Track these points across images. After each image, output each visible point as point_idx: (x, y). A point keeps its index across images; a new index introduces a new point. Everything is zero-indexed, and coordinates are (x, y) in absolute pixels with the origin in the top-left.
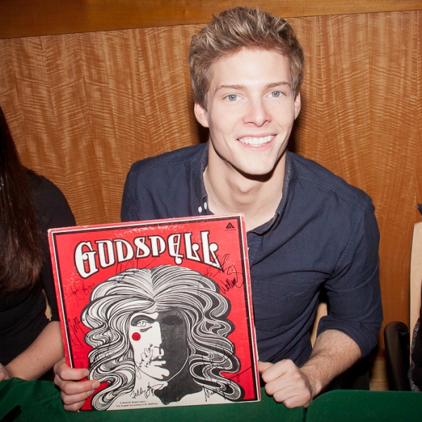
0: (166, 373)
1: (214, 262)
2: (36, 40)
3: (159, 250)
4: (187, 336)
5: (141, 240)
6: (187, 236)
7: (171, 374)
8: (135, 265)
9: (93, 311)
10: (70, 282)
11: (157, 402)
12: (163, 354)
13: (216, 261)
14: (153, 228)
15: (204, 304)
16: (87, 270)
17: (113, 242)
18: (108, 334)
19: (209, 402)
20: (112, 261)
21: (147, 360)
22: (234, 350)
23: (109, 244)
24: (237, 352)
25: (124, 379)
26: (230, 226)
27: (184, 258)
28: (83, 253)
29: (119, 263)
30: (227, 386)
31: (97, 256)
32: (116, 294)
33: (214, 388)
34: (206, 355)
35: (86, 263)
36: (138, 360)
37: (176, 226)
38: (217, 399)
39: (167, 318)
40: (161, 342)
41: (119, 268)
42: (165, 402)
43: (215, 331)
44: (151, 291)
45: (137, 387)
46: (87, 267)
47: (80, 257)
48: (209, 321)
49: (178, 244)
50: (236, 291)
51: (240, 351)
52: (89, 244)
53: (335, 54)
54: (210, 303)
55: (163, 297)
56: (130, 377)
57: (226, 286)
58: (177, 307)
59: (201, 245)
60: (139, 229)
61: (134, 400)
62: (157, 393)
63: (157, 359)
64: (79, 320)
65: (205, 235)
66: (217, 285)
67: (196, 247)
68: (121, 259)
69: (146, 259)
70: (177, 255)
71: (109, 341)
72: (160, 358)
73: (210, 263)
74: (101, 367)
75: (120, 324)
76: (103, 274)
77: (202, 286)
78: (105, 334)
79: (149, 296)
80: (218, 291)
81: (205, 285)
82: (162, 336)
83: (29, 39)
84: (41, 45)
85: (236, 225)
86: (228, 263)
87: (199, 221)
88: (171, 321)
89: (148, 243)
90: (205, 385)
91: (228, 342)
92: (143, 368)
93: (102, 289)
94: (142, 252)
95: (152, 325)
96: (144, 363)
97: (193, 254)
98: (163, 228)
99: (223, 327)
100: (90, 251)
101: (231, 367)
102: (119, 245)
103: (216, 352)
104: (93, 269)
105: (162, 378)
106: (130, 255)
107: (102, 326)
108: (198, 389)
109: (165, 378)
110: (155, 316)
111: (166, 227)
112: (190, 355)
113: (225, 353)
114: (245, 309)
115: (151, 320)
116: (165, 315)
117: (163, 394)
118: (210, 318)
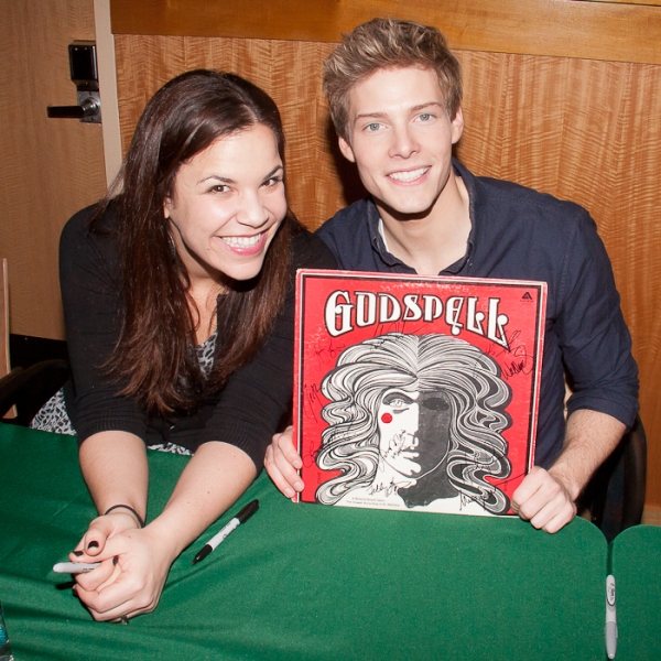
0: (417, 468)
1: (501, 338)
2: (265, 43)
3: (434, 314)
4: (450, 426)
5: (413, 299)
6: (472, 302)
7: (423, 471)
8: (401, 330)
9: (338, 379)
10: (315, 339)
11: (399, 504)
12: (417, 444)
13: (503, 337)
14: (430, 286)
15: (479, 389)
16: (339, 326)
17: (377, 296)
18: (352, 410)
19: (464, 512)
20: (371, 320)
21: (395, 449)
22: (507, 450)
23: (372, 298)
24: (510, 453)
25: (362, 470)
26: (527, 296)
27: (464, 328)
28: (337, 305)
29: (380, 323)
30: (490, 494)
31: (354, 312)
32: (370, 362)
33: (474, 495)
34: (471, 452)
35: (339, 318)
36: (384, 447)
37: (459, 287)
38: (475, 510)
39: (429, 400)
40: (416, 429)
41: (379, 330)
42: (409, 504)
43: (487, 424)
44: (416, 363)
45: (377, 481)
46: (339, 324)
47: (332, 309)
48: (482, 412)
49: (458, 310)
50: (521, 379)
51: (514, 452)
52: (346, 294)
53: (642, 114)
54: (486, 388)
55: (431, 373)
56: (370, 467)
57: (510, 370)
58: (444, 389)
59: (487, 315)
60: (413, 285)
61: (371, 497)
62: (402, 492)
63: (408, 450)
64: (318, 388)
65: (494, 303)
66: (499, 367)
67: (480, 317)
68: (384, 318)
69: (415, 324)
70: (455, 324)
71: (352, 419)
72: (412, 448)
73: (495, 339)
74: (337, 451)
75: (369, 399)
76: (357, 335)
77: (480, 367)
78: (348, 410)
79: (411, 369)
80: (499, 376)
81: (484, 366)
82: (420, 422)
83: (256, 41)
84: (270, 51)
85: (534, 296)
86: (517, 342)
87: (489, 285)
88: (433, 403)
89: (421, 303)
90: (463, 490)
91: (501, 441)
92: (389, 459)
93: (354, 353)
94: (411, 313)
95: (409, 406)
96: (391, 453)
97: (475, 325)
98: (443, 286)
99: (497, 420)
100: (346, 304)
101: (499, 471)
102: (384, 300)
103: (483, 451)
104: (346, 327)
105: (410, 474)
106: (396, 316)
107: (346, 399)
108: (453, 494)
109: (414, 475)
110: (414, 396)
111: (447, 286)
112: (451, 449)
113: (494, 453)
114: (529, 402)
115: (409, 400)
116: (428, 396)
117: (409, 495)
118: (483, 408)
